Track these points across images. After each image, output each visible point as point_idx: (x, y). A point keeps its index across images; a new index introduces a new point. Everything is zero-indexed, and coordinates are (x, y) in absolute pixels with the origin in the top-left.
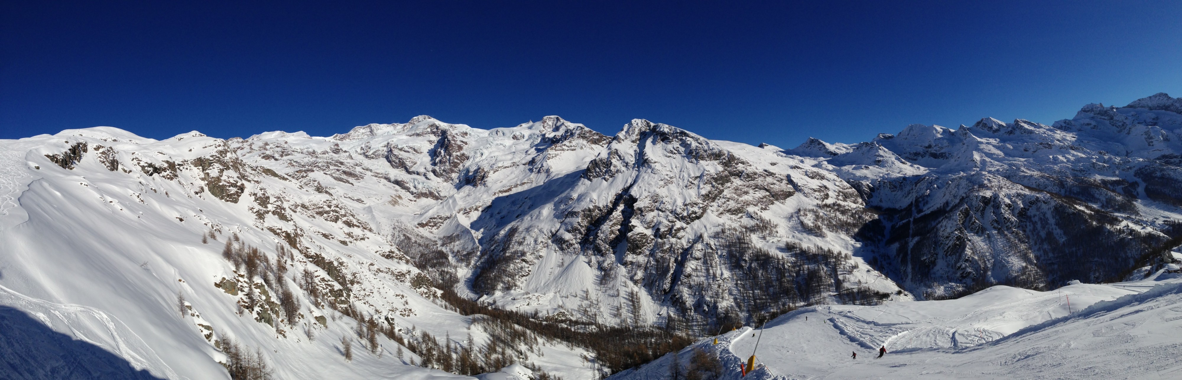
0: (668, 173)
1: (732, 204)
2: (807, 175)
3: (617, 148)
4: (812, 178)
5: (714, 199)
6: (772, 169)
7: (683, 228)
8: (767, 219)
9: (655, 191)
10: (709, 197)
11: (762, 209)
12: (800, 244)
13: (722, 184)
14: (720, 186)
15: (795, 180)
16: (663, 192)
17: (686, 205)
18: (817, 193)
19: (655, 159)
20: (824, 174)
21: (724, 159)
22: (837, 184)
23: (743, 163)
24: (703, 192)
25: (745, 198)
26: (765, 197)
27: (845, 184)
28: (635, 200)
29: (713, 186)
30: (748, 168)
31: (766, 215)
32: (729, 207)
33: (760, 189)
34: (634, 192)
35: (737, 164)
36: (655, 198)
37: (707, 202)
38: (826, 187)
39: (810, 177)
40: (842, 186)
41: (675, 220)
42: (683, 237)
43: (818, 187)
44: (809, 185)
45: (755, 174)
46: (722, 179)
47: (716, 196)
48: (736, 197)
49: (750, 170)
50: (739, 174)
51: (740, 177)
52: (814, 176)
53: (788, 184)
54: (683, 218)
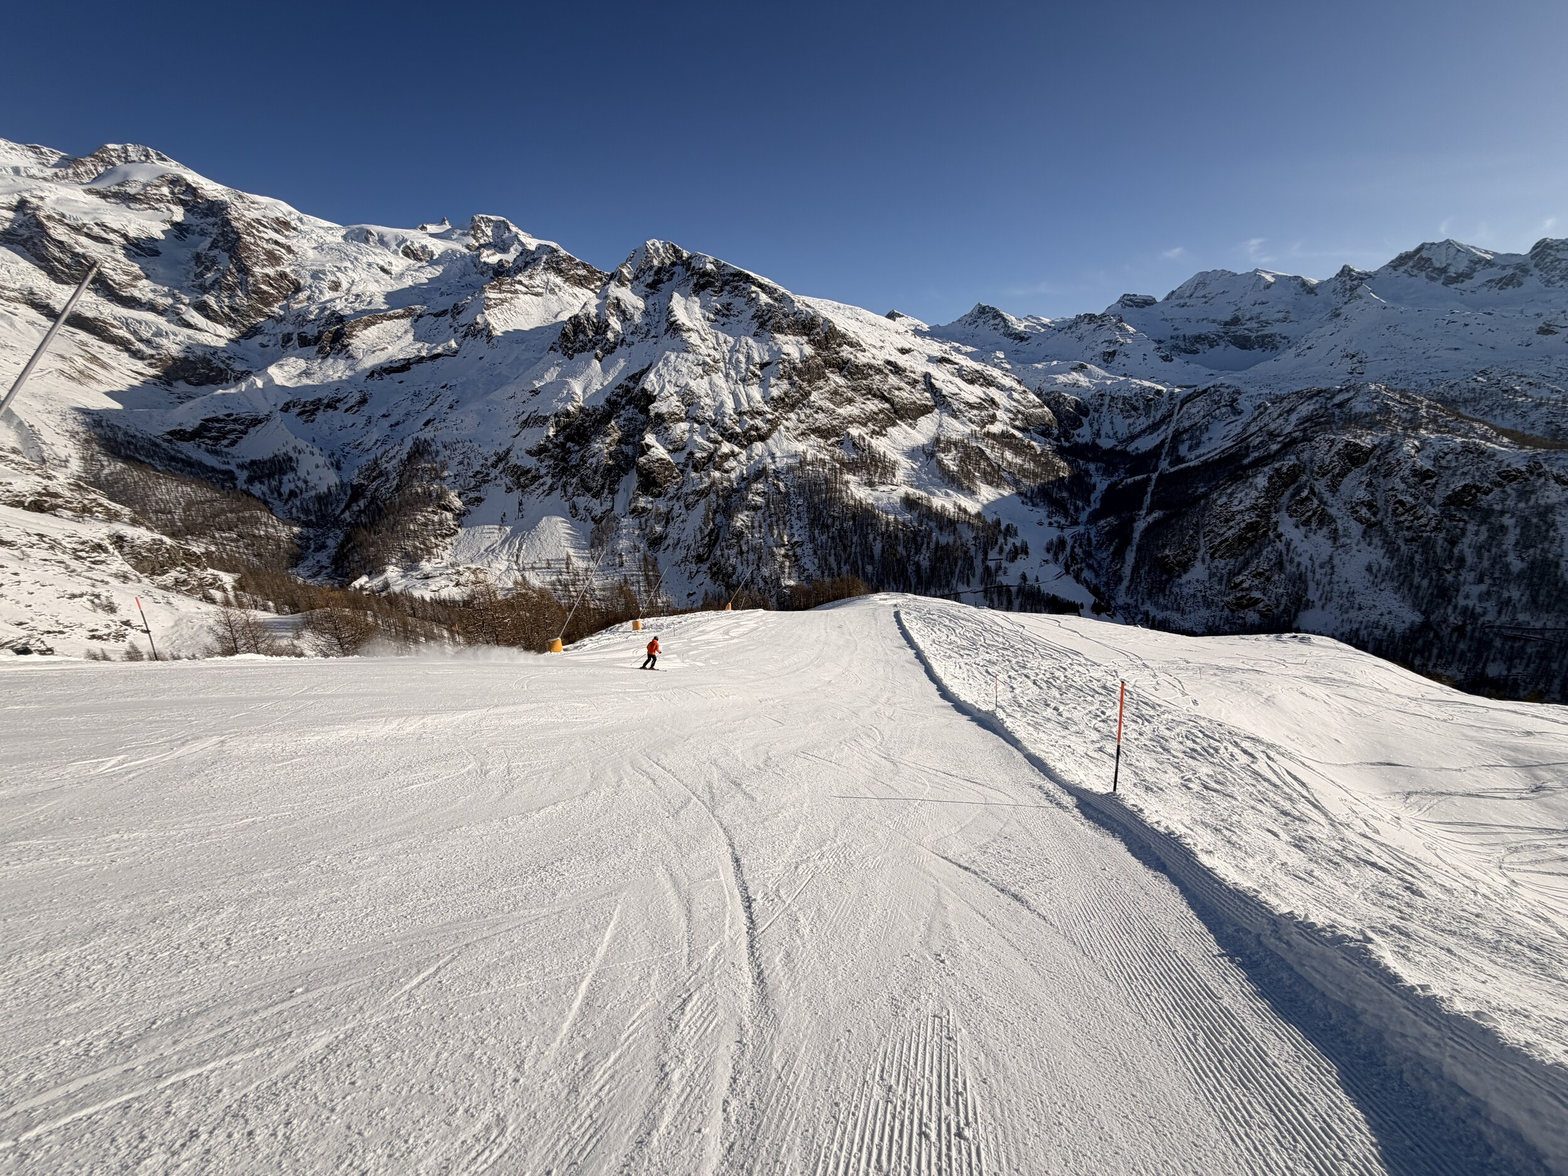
0: (712, 352)
1: (822, 419)
2: (961, 377)
3: (619, 295)
4: (971, 382)
5: (792, 407)
6: (902, 361)
7: (733, 454)
8: (882, 450)
9: (687, 384)
10: (783, 404)
11: (874, 432)
12: (929, 500)
13: (810, 382)
14: (805, 384)
15: (938, 384)
16: (700, 386)
17: (740, 414)
18: (975, 412)
19: (689, 324)
20: (994, 374)
21: (818, 334)
22: (1016, 395)
23: (851, 344)
24: (775, 392)
25: (845, 411)
26: (881, 411)
27: (1032, 396)
28: (650, 398)
29: (792, 384)
30: (859, 354)
31: (880, 445)
32: (818, 424)
33: (874, 396)
34: (651, 382)
35: (840, 345)
36: (688, 398)
37: (780, 410)
38: (993, 402)
39: (965, 381)
40: (1024, 402)
41: (720, 438)
42: (733, 469)
43: (979, 401)
44: (963, 394)
45: (871, 367)
46: (809, 372)
47: (798, 401)
48: (832, 406)
49: (862, 359)
50: (843, 366)
51: (841, 370)
52: (973, 379)
53: (925, 390)
54: (732, 437)
